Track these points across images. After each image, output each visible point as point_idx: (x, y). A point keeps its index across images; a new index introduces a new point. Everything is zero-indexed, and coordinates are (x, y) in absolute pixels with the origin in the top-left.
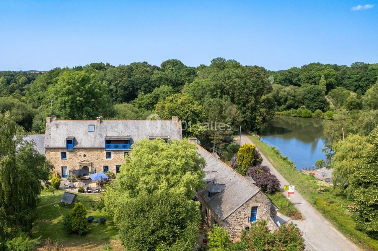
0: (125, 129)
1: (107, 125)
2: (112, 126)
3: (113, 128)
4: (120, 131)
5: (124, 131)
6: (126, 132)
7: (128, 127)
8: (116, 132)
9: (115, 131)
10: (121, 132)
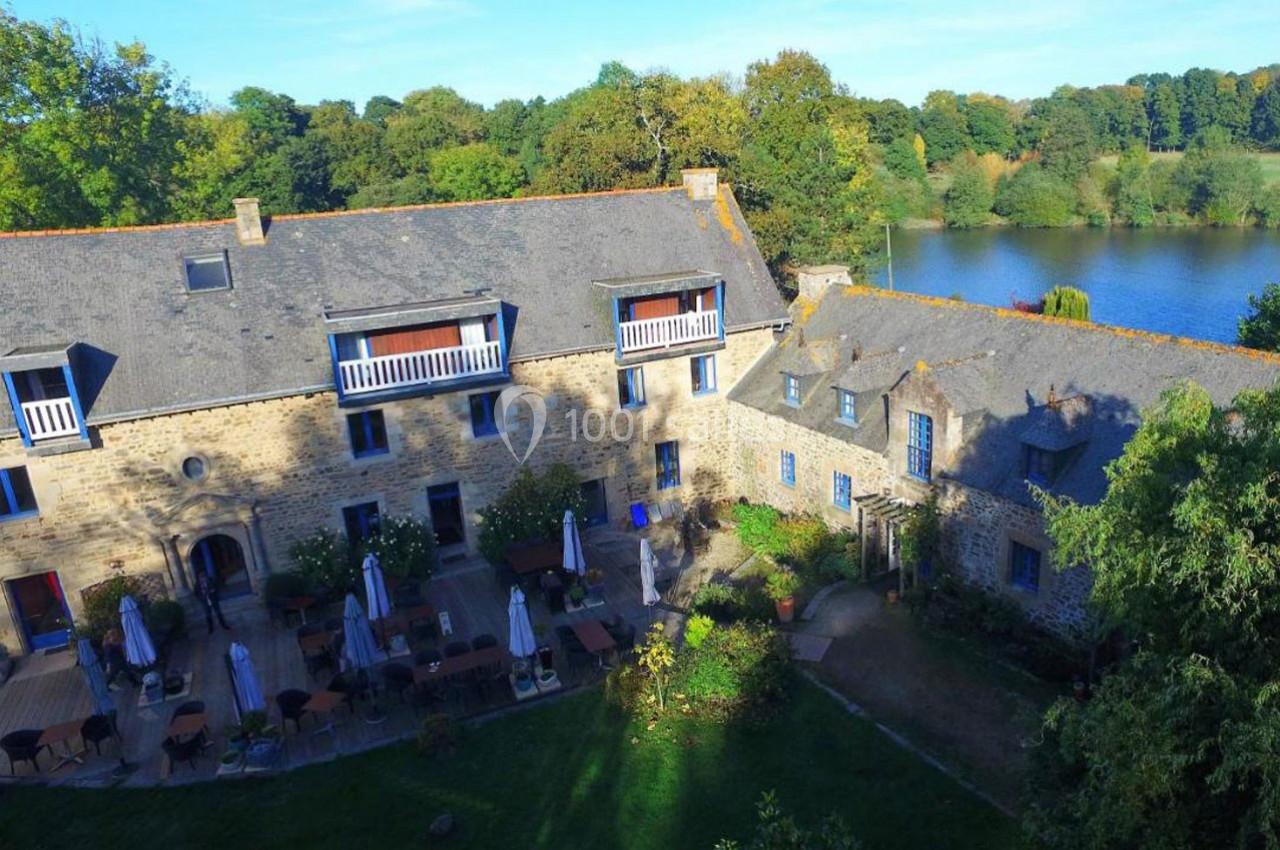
0: (439, 257)
1: (318, 243)
2: (347, 245)
3: (363, 257)
4: (414, 274)
5: (438, 270)
6: (455, 275)
7: (456, 240)
8: (391, 277)
9: (377, 273)
10: (422, 275)
